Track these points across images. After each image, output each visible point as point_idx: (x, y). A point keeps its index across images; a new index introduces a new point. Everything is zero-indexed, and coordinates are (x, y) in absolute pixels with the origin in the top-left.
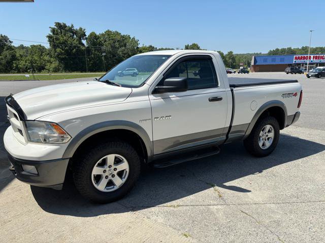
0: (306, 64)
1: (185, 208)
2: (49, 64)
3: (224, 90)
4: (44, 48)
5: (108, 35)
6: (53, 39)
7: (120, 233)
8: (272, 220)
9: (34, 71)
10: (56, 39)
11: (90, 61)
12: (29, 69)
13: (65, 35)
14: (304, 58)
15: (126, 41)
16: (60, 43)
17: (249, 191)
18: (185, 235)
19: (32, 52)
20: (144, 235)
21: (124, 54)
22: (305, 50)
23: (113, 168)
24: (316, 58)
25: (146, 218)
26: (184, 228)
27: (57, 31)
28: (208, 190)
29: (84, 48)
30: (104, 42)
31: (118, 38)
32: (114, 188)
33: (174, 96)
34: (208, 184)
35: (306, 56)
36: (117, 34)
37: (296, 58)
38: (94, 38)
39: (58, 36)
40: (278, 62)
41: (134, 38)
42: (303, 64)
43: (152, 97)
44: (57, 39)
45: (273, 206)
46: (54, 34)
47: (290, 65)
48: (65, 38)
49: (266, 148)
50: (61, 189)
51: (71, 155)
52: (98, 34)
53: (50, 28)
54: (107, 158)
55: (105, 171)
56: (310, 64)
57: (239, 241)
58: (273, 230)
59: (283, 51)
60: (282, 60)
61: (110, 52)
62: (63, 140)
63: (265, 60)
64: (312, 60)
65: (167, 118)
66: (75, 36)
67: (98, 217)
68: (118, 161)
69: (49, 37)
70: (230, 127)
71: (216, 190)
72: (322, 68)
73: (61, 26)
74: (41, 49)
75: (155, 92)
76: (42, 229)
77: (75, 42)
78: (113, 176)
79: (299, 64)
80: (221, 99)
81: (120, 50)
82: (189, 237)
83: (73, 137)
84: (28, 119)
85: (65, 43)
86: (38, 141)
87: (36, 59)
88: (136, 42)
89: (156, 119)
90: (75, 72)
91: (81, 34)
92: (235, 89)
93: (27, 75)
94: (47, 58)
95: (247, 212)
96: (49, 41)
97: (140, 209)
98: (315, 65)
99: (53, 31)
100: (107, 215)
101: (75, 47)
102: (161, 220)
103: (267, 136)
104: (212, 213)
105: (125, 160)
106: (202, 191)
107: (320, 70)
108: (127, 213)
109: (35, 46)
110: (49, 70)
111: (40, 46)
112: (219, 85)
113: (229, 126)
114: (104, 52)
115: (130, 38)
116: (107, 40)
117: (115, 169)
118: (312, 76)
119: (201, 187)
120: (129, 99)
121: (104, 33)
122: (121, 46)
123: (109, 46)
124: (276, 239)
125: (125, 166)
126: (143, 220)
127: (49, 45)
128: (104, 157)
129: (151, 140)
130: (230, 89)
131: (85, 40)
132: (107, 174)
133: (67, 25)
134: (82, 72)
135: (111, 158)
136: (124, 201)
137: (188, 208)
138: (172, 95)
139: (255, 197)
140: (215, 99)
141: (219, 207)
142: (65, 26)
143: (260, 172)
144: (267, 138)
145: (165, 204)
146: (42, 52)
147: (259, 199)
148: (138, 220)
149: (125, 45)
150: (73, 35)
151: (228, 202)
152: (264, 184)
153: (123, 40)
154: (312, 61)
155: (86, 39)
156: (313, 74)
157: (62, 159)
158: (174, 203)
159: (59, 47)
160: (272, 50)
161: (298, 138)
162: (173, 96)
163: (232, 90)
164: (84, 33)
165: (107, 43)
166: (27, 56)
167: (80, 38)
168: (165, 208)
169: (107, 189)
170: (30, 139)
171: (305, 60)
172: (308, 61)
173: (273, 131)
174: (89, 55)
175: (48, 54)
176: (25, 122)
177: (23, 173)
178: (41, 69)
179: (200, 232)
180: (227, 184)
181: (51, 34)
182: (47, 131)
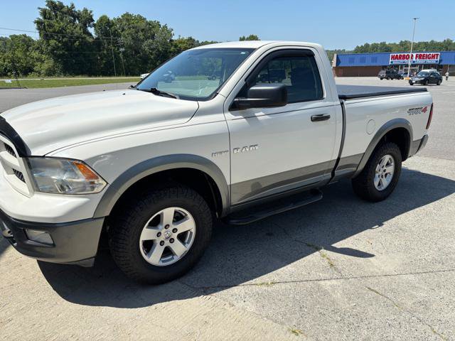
0: (407, 66)
1: (283, 286)
2: (39, 64)
3: (332, 103)
4: (30, 40)
5: (128, 20)
6: (44, 26)
7: (193, 333)
8: (415, 300)
9: (17, 75)
10: (48, 25)
11: (102, 59)
12: (9, 71)
13: (62, 19)
14: (404, 57)
15: (154, 30)
16: (54, 32)
17: (372, 256)
18: (294, 332)
19: (12, 45)
20: (230, 335)
21: (153, 49)
22: (404, 46)
23: (171, 229)
24: (420, 58)
25: (228, 305)
26: (289, 320)
27: (50, 14)
28: (312, 255)
29: (91, 40)
30: (122, 31)
31: (142, 25)
32: (173, 258)
33: (262, 113)
34: (309, 246)
35: (406, 54)
36: (141, 19)
37: (393, 57)
38: (105, 24)
39: (52, 22)
40: (368, 63)
41: (165, 27)
42: (402, 66)
43: (229, 115)
44: (50, 26)
45: (411, 277)
46: (45, 18)
47: (384, 67)
48: (62, 24)
49: (383, 188)
50: (91, 266)
51: (107, 213)
52: (111, 18)
53: (39, 8)
54: (162, 214)
55: (159, 235)
56: (412, 65)
57: (377, 337)
58: (421, 316)
59: (375, 46)
60: (374, 60)
61: (130, 47)
62: (93, 188)
63: (352, 60)
64: (414, 59)
65: (251, 148)
66: (77, 22)
67: (153, 307)
68: (178, 218)
69: (39, 23)
70: (339, 159)
71: (324, 256)
72: (428, 71)
73: (56, 5)
74: (26, 42)
75: (234, 107)
76: (66, 332)
77: (78, 31)
78: (172, 241)
79: (397, 66)
80: (328, 117)
81: (145, 43)
82: (300, 335)
83: (110, 182)
84: (32, 155)
85: (62, 31)
86: (51, 191)
87: (20, 56)
88: (169, 32)
89: (235, 151)
90: (80, 76)
91: (87, 19)
92: (346, 102)
93: (8, 81)
94: (35, 54)
95: (376, 289)
96: (39, 29)
97: (216, 291)
98: (417, 68)
99: (44, 13)
100: (167, 303)
101: (78, 38)
102: (251, 308)
103: (385, 171)
104: (325, 293)
105: (189, 215)
106: (303, 257)
107: (427, 74)
108: (197, 298)
109: (16, 37)
110: (39, 73)
111: (25, 36)
112: (325, 96)
113: (336, 158)
114: (122, 46)
115: (160, 25)
116: (126, 28)
117: (175, 230)
118: (416, 82)
119: (300, 252)
120: (196, 120)
121: (120, 17)
122: (147, 38)
123: (130, 38)
124: (429, 331)
125: (189, 225)
126: (225, 309)
127: (38, 34)
128: (159, 213)
129: (229, 184)
130: (339, 103)
131: (93, 28)
132: (162, 238)
133: (65, 4)
134: (90, 76)
135: (168, 213)
136: (190, 278)
137: (288, 285)
138: (260, 112)
139: (383, 265)
140: (320, 118)
141: (334, 282)
142: (61, 6)
143: (381, 225)
144: (384, 174)
145: (253, 281)
146: (28, 46)
147: (389, 268)
148: (216, 310)
149: (153, 37)
150: (75, 20)
151: (345, 273)
152: (390, 244)
153: (150, 29)
154: (414, 62)
155: (94, 25)
156: (417, 79)
157: (93, 219)
158: (266, 278)
159: (54, 39)
160: (360, 46)
161: (419, 172)
162: (260, 114)
163: (342, 104)
164: (91, 16)
165: (126, 33)
166: (5, 52)
167: (85, 25)
168: (254, 286)
169: (163, 262)
170: (37, 188)
171: (406, 60)
172: (409, 62)
173: (393, 164)
174: (100, 51)
175: (38, 48)
176: (27, 160)
177: (29, 242)
178: (27, 71)
179: (315, 325)
180: (338, 245)
181: (41, 18)
182: (67, 173)
